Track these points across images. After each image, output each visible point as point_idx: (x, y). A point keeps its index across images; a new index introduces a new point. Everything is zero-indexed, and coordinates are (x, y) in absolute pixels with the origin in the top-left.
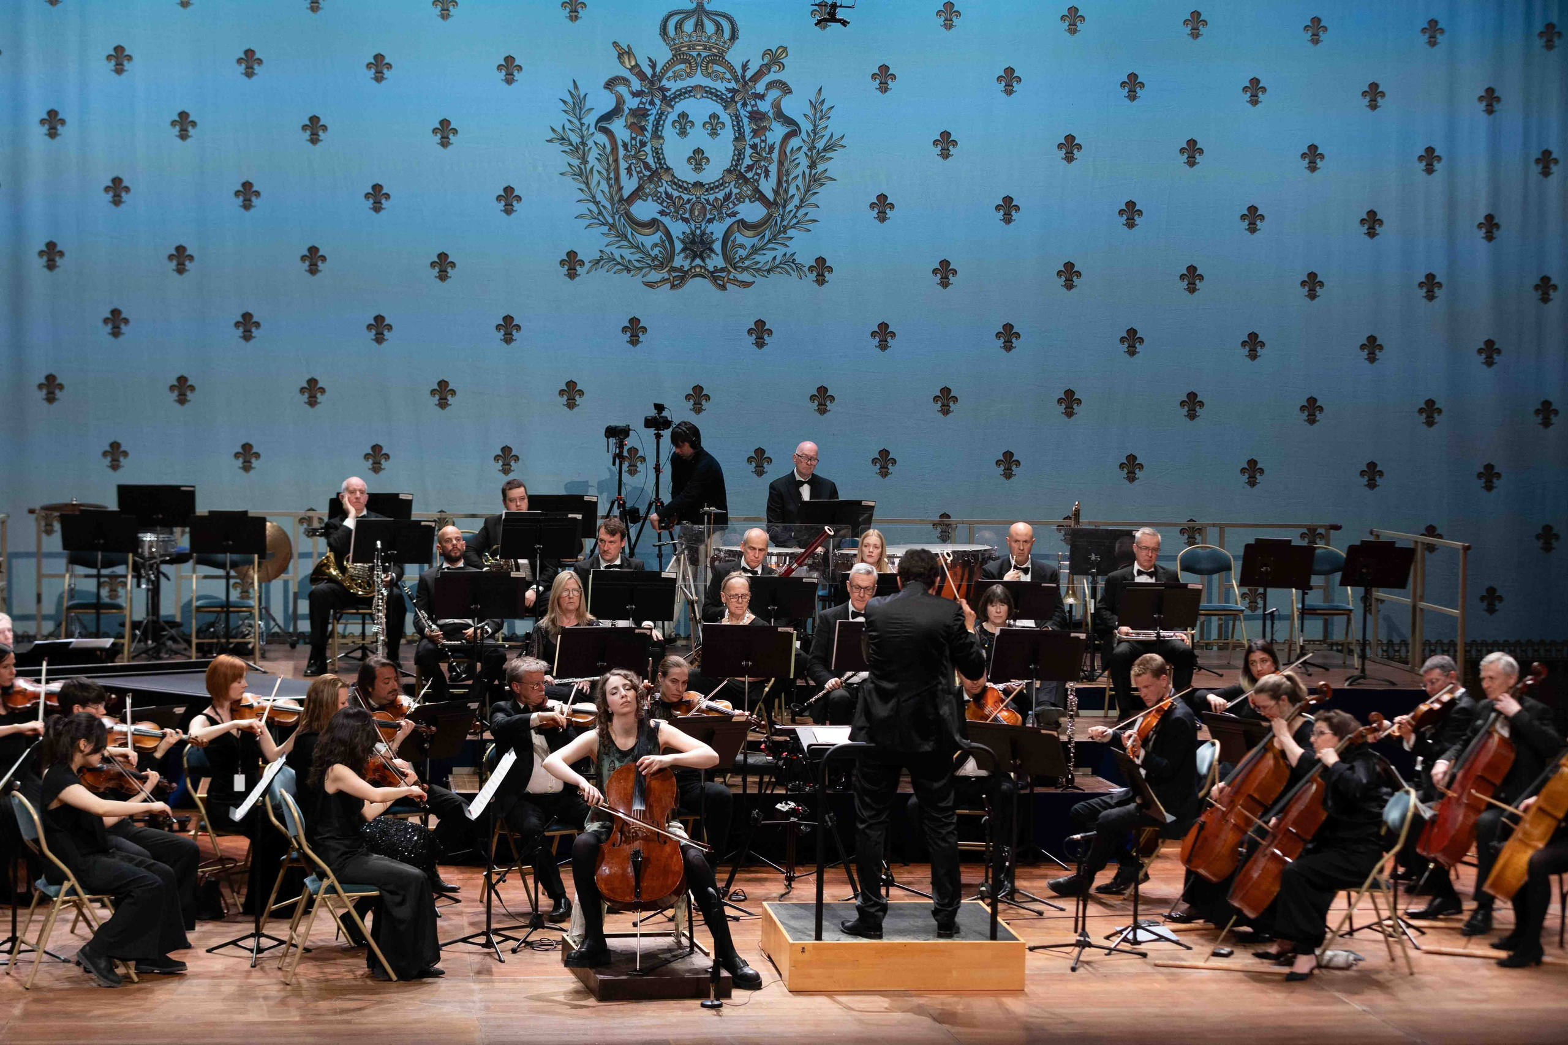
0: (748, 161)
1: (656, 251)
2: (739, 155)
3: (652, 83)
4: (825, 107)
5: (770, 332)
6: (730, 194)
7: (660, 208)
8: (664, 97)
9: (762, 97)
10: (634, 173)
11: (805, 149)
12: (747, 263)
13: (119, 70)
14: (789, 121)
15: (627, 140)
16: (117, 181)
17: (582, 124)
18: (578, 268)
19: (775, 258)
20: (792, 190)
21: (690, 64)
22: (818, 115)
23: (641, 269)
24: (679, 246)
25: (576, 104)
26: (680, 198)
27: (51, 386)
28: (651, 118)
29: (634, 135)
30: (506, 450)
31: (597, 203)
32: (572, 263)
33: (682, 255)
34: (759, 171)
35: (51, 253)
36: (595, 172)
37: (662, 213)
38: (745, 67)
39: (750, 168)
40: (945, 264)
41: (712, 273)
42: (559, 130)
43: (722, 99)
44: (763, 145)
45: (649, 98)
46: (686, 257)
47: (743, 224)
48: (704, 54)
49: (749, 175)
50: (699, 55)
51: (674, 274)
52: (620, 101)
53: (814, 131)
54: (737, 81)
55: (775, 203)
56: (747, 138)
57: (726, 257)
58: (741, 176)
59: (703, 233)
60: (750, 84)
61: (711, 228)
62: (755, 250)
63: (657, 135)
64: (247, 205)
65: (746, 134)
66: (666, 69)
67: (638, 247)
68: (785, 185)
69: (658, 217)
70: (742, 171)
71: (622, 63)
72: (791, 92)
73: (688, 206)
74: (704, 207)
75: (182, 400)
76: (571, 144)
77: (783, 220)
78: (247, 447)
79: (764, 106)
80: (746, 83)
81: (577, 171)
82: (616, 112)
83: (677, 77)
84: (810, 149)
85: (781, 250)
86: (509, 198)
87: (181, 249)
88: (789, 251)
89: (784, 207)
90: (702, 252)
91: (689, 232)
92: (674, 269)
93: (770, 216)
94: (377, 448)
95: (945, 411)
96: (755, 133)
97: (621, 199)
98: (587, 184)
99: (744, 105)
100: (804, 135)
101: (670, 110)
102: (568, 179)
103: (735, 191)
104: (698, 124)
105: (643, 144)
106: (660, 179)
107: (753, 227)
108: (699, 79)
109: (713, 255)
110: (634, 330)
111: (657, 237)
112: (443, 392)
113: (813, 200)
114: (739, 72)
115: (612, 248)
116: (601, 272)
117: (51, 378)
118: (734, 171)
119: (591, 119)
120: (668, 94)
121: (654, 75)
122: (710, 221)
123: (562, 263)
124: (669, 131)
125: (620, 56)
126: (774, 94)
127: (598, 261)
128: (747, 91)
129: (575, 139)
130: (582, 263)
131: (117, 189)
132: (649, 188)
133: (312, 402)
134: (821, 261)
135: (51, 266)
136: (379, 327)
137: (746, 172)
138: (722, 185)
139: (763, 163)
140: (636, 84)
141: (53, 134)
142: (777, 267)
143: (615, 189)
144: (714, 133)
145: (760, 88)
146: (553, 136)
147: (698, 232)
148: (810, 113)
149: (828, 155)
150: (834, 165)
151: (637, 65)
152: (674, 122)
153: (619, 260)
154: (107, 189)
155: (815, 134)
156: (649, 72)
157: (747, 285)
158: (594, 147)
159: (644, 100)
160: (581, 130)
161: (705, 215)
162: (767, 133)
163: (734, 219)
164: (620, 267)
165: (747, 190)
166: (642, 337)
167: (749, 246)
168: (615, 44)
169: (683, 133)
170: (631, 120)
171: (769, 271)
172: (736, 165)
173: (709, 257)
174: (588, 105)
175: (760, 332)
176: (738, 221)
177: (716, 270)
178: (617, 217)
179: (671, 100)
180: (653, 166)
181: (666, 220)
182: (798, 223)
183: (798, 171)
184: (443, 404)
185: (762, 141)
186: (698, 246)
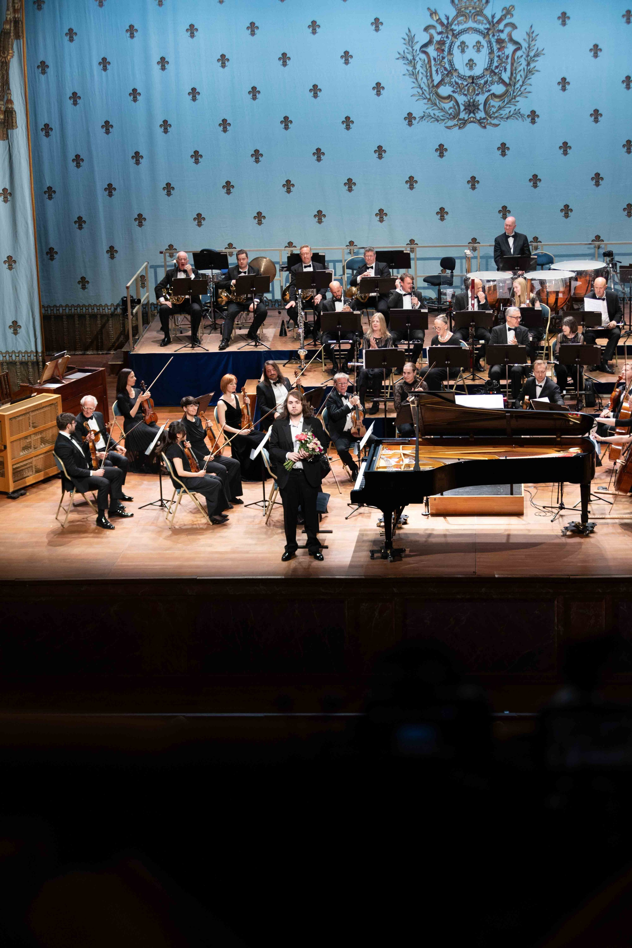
0: (496, 64)
1: (451, 111)
2: (491, 61)
3: (447, 27)
4: (534, 35)
5: (508, 148)
6: (487, 81)
7: (452, 89)
8: (453, 34)
9: (502, 31)
10: (439, 73)
11: (524, 56)
12: (496, 115)
13: (192, 36)
14: (516, 43)
15: (436, 56)
16: (194, 89)
17: (413, 50)
18: (413, 121)
19: (510, 112)
20: (518, 77)
21: (466, 17)
22: (531, 39)
23: (444, 120)
24: (462, 108)
25: (410, 40)
26: (462, 84)
27: (169, 188)
28: (447, 45)
29: (439, 54)
30: (381, 211)
31: (422, 89)
32: (410, 118)
33: (464, 112)
34: (501, 69)
35: (166, 125)
36: (420, 74)
37: (454, 92)
38: (493, 17)
39: (497, 67)
40: (596, 111)
41: (479, 120)
42: (402, 53)
43: (482, 33)
44: (503, 55)
45: (446, 35)
46: (466, 113)
47: (494, 95)
48: (473, 11)
49: (497, 71)
50: (470, 12)
51: (460, 122)
52: (432, 38)
53: (529, 47)
54: (490, 24)
55: (510, 84)
56: (495, 52)
57: (486, 112)
58: (492, 71)
59: (474, 101)
60: (496, 25)
61: (478, 98)
62: (500, 108)
63: (450, 53)
64: (254, 98)
65: (495, 50)
66: (454, 20)
67: (442, 109)
68: (514, 75)
69: (452, 94)
70: (493, 69)
71: (432, 18)
72: (516, 28)
73: (466, 88)
74: (474, 88)
75: (228, 192)
76: (408, 60)
77: (513, 93)
78: (259, 214)
79: (503, 36)
80: (494, 25)
81: (411, 73)
82: (430, 42)
83: (458, 24)
84: (528, 56)
85: (513, 108)
86: (378, 88)
87: (224, 121)
88: (517, 108)
89: (514, 86)
90: (474, 110)
91: (467, 100)
92: (460, 119)
93: (507, 91)
94: (320, 212)
95: (597, 184)
96: (499, 50)
97: (433, 86)
98: (416, 79)
99: (493, 36)
100: (524, 49)
101: (456, 40)
102: (407, 77)
103: (490, 79)
104: (471, 46)
105: (443, 58)
106: (452, 75)
107: (500, 97)
108: (471, 24)
109: (479, 112)
110: (441, 150)
111: (451, 104)
112: (350, 184)
113: (529, 82)
114: (490, 18)
115: (430, 111)
116: (424, 123)
117: (168, 185)
118: (489, 69)
119: (417, 47)
120: (455, 32)
121: (448, 23)
122: (478, 95)
123: (405, 119)
124: (456, 51)
125: (431, 15)
126: (508, 30)
127: (423, 117)
128: (494, 29)
129: (410, 57)
130: (415, 118)
131: (194, 93)
132: (447, 80)
133: (289, 191)
134: (533, 112)
135: (166, 131)
136: (319, 154)
137: (495, 69)
138: (483, 76)
139: (503, 65)
140: (439, 28)
141: (163, 68)
142: (511, 116)
143: (430, 81)
144: (478, 51)
145: (501, 26)
146: (398, 56)
147: (472, 100)
148: (526, 38)
149: (536, 59)
150: (539, 64)
151: (439, 19)
152: (459, 46)
153: (433, 116)
154: (189, 94)
155: (529, 49)
156: (445, 22)
157: (496, 125)
158: (419, 61)
159: (443, 36)
160: (413, 52)
161: (475, 92)
162: (505, 50)
163: (489, 93)
164: (433, 119)
165: (496, 78)
166: (445, 153)
167: (497, 106)
168: (429, 9)
169: (463, 51)
170: (437, 46)
171: (507, 118)
172: (490, 66)
173: (477, 112)
174: (415, 41)
175: (503, 149)
176: (492, 94)
177: (481, 119)
178: (431, 95)
179: (457, 35)
180: (449, 69)
181: (456, 95)
182: (521, 94)
183: (521, 68)
184: (350, 190)
185: (503, 54)
186: (471, 107)
